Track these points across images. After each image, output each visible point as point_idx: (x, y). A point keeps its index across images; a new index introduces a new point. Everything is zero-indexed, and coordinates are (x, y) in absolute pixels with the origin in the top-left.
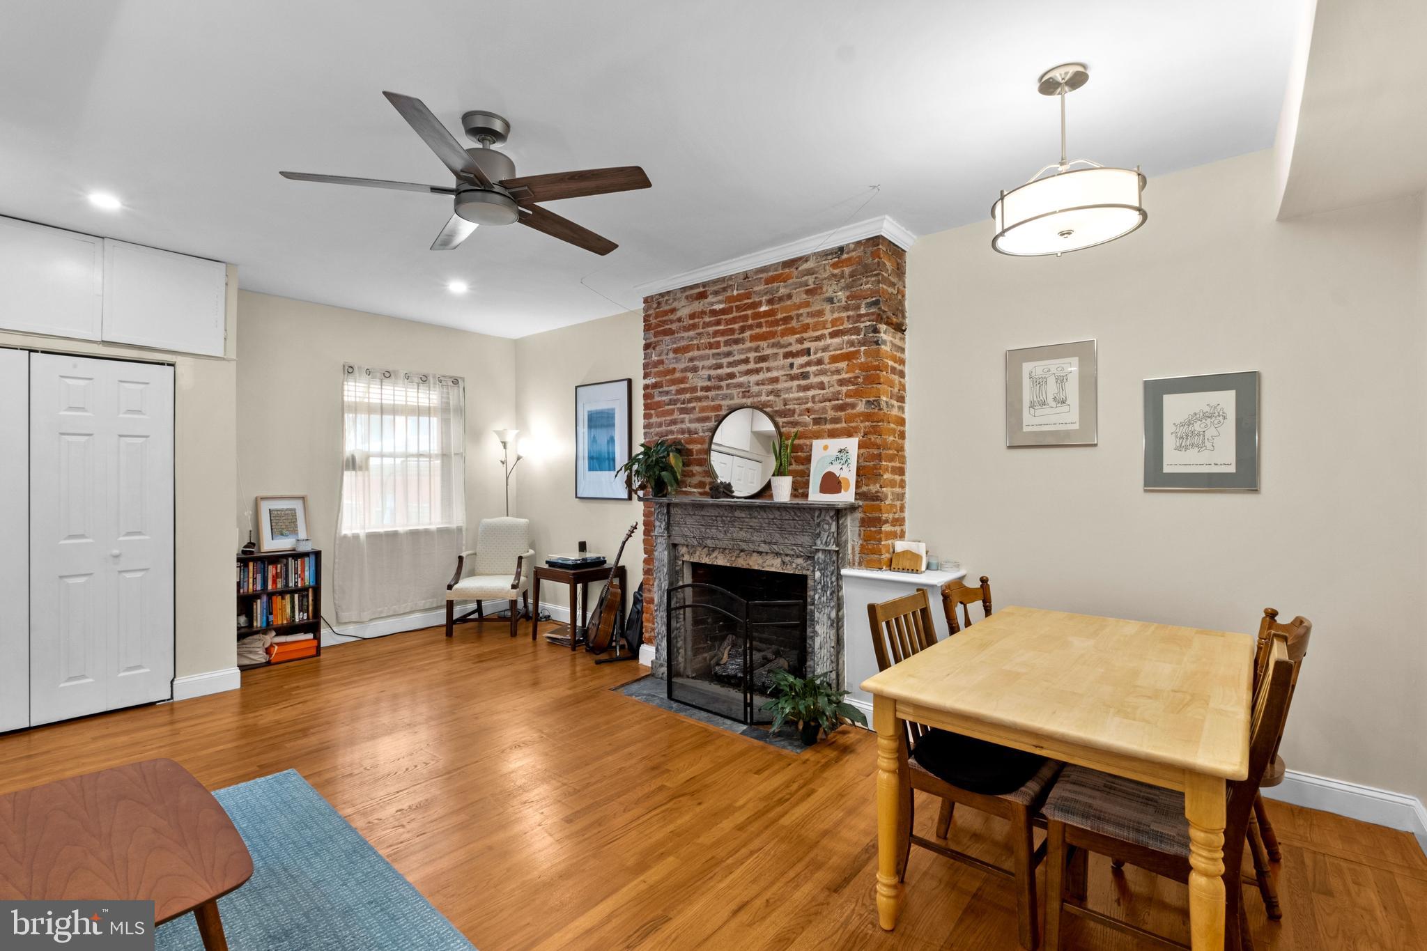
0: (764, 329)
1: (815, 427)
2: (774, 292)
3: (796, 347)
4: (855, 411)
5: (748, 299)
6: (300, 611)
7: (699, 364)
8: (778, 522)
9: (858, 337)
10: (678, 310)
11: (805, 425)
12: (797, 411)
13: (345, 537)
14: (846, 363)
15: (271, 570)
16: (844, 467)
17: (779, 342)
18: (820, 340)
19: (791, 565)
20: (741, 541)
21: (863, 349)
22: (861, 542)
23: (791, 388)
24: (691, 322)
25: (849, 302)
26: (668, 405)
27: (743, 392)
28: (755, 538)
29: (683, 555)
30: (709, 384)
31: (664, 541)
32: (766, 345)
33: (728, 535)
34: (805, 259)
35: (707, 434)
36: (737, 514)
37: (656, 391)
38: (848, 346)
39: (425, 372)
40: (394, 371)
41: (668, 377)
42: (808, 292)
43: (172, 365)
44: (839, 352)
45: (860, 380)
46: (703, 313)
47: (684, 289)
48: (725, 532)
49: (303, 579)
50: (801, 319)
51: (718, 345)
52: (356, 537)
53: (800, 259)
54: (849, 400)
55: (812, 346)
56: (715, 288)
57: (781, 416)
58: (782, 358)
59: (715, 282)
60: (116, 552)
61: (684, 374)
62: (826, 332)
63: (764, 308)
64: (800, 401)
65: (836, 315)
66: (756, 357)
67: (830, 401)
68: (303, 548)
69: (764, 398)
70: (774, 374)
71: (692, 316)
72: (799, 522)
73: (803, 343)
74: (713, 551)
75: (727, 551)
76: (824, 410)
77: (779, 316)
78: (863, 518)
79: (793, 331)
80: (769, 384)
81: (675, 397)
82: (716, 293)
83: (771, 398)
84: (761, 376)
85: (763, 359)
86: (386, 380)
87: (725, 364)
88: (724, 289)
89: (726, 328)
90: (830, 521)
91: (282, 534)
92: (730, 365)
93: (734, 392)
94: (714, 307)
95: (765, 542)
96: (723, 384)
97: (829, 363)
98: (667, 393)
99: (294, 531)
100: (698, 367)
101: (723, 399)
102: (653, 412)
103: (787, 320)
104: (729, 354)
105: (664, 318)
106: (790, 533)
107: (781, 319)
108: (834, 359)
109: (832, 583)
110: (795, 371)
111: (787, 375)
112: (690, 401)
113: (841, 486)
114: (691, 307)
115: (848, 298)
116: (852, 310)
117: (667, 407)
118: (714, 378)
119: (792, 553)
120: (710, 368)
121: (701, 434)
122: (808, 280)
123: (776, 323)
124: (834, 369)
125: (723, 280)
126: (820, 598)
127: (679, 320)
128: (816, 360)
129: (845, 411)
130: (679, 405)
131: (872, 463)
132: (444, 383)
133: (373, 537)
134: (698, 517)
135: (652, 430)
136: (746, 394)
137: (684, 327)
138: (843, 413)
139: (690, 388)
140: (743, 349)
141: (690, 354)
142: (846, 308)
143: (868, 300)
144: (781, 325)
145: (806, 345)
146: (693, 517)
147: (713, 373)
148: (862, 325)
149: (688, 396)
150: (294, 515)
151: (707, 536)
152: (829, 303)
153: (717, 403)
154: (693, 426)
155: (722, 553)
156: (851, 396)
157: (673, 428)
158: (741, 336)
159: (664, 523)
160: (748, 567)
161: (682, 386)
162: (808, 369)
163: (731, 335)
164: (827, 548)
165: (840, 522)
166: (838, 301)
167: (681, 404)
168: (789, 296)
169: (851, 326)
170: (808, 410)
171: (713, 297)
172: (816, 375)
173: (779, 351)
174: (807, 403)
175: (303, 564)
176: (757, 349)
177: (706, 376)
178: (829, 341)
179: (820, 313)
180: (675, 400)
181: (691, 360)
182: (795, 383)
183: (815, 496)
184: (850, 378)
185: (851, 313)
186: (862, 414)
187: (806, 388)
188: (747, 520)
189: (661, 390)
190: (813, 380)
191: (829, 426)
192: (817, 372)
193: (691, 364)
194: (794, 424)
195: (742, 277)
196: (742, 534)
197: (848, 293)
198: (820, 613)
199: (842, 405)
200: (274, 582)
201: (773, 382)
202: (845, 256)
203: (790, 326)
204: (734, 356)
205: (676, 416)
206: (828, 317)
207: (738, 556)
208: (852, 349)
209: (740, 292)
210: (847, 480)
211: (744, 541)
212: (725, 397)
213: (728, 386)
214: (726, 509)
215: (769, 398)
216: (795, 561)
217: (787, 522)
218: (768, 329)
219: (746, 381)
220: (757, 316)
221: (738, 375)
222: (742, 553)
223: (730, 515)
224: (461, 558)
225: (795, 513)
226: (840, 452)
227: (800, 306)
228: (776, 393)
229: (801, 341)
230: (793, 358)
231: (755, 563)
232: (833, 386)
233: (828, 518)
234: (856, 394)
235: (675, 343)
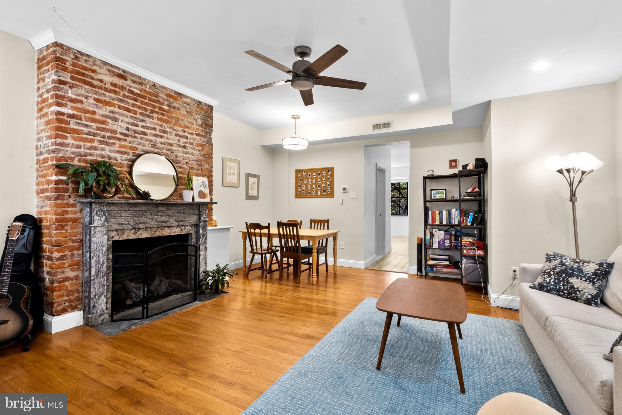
0: (165, 118)
2: (171, 103)
3: (181, 133)
5: (155, 97)
7: (121, 118)
8: (182, 211)
9: (206, 140)
10: (100, 73)
11: (185, 169)
12: (182, 162)
14: (202, 148)
17: (173, 128)
18: (192, 135)
19: (185, 230)
20: (162, 222)
21: (207, 145)
23: (179, 151)
24: (113, 88)
26: (87, 134)
27: (152, 145)
30: (127, 132)
31: (104, 229)
32: (167, 126)
33: (155, 220)
34: (186, 97)
35: (125, 162)
36: (160, 208)
37: (72, 121)
41: (88, 115)
42: (187, 111)
44: (199, 143)
45: (207, 156)
46: (122, 88)
47: (105, 63)
48: (152, 218)
50: (184, 122)
51: (135, 113)
53: (183, 95)
54: (202, 163)
55: (189, 136)
57: (175, 162)
59: (135, 75)
61: (104, 119)
62: (194, 132)
64: (183, 158)
65: (198, 127)
66: (161, 129)
67: (196, 161)
70: (171, 142)
72: (192, 211)
73: (185, 133)
74: (139, 231)
75: (149, 229)
76: (193, 164)
79: (180, 126)
80: (167, 145)
81: (95, 131)
82: (134, 82)
84: (163, 140)
85: (165, 132)
87: (140, 126)
88: (140, 83)
89: (141, 105)
90: (206, 209)
92: (143, 127)
93: (146, 143)
94: (132, 89)
95: (176, 221)
96: (139, 136)
97: (196, 146)
98: (87, 126)
100: (118, 119)
102: (68, 135)
103: (177, 119)
104: (143, 121)
105: (83, 71)
106: (187, 216)
107: (174, 117)
109: (206, 233)
110: (181, 144)
111: (177, 144)
112: (110, 138)
113: (205, 196)
116: (204, 128)
117: (85, 136)
118: (132, 130)
119: (189, 224)
120: (129, 123)
121: (120, 161)
122: (187, 107)
123: (172, 118)
125: (139, 77)
127: (101, 81)
128: (190, 142)
129: (201, 166)
130: (99, 138)
135: (69, 149)
136: (154, 146)
137: (105, 88)
139: (110, 130)
140: (153, 122)
141: (112, 108)
143: (209, 128)
144: (174, 120)
145: (186, 134)
146: (128, 212)
147: (130, 127)
148: (207, 136)
149: (108, 134)
151: (139, 222)
152: (195, 121)
153: (133, 145)
154: (113, 155)
155: (146, 231)
156: (204, 161)
157: (93, 152)
158: (151, 115)
159: (104, 217)
161: (103, 126)
162: (186, 145)
163: (145, 111)
164: (205, 220)
167: (101, 137)
168: (179, 109)
169: (204, 134)
170: (187, 163)
171: (132, 83)
172: (190, 149)
173: (173, 131)
174: (186, 159)
176: (161, 126)
177: (125, 127)
178: (195, 136)
179: (192, 123)
180: (94, 133)
181: (113, 112)
182: (181, 149)
184: (203, 154)
186: (207, 169)
187: (186, 153)
188: (165, 211)
189: (79, 121)
191: (195, 171)
193: (111, 115)
194: (181, 167)
195: (152, 84)
196: (163, 219)
197: (202, 121)
198: (202, 246)
199: (200, 164)
201: (170, 145)
202: (201, 106)
203: (179, 122)
204: (146, 123)
205: (96, 144)
206: (195, 127)
207: (156, 231)
208: (203, 143)
209: (151, 91)
210: (207, 193)
211: (164, 222)
212: (139, 144)
213: (141, 138)
214: (153, 206)
215: (168, 152)
216: (187, 228)
217: (186, 211)
218: (167, 119)
219: (154, 140)
220: (161, 109)
221: (149, 135)
222: (159, 229)
223: (155, 209)
225: (190, 207)
226: (202, 182)
227: (183, 116)
228: (172, 151)
230: (180, 137)
231: (167, 232)
233: (205, 208)
235: (96, 94)
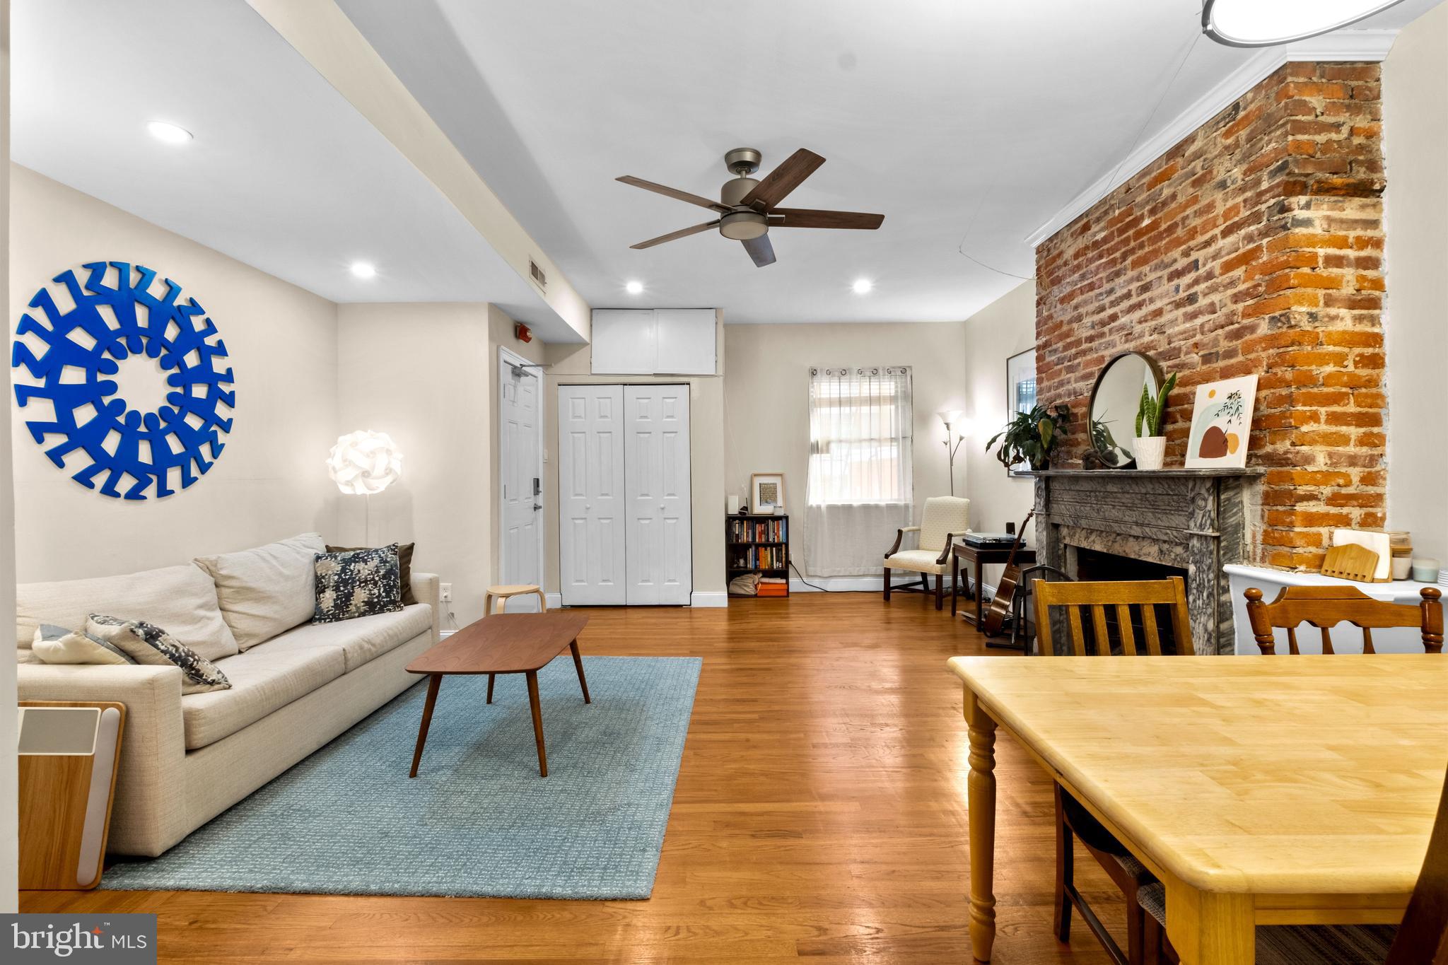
0: (1147, 249)
1: (1204, 367)
2: (1157, 197)
3: (1180, 265)
4: (1254, 336)
5: (1130, 215)
6: (777, 561)
7: (1084, 311)
8: (1151, 498)
9: (1259, 226)
10: (1065, 252)
11: (1191, 366)
12: (1184, 349)
13: (811, 507)
14: (1244, 268)
15: (759, 528)
16: (1234, 418)
17: (1163, 262)
18: (1210, 245)
19: (1169, 555)
21: (1265, 241)
22: (1264, 527)
23: (1176, 319)
24: (1076, 262)
25: (1247, 179)
26: (1057, 365)
27: (1126, 335)
28: (1127, 518)
29: (1065, 538)
30: (1093, 332)
31: (1043, 520)
32: (1148, 268)
33: (1101, 513)
34: (1191, 139)
37: (1047, 351)
38: (1246, 242)
39: (875, 366)
40: (849, 369)
41: (1056, 333)
42: (1195, 183)
43: (689, 384)
44: (1233, 255)
45: (1261, 289)
46: (1087, 248)
47: (1070, 225)
48: (1098, 510)
49: (778, 537)
50: (1187, 222)
51: (1100, 283)
52: (819, 507)
53: (1186, 140)
54: (1246, 322)
55: (1201, 255)
56: (1097, 215)
57: (1165, 360)
58: (1166, 282)
59: (1097, 207)
60: (662, 506)
61: (1070, 326)
62: (1217, 231)
63: (1146, 222)
64: (1187, 335)
65: (1230, 203)
66: (1139, 287)
67: (1222, 327)
68: (780, 513)
69: (1147, 339)
70: (1158, 305)
71: (1076, 256)
72: (1175, 497)
73: (1190, 255)
74: (1091, 533)
75: (1104, 534)
76: (1216, 342)
77: (1164, 226)
78: (1267, 492)
79: (1178, 242)
80: (1152, 320)
81: (1063, 355)
82: (1098, 220)
83: (1155, 336)
85: (1145, 288)
86: (843, 377)
87: (1108, 305)
88: (1106, 213)
89: (1108, 259)
90: (1206, 496)
91: (767, 502)
92: (1113, 304)
93: (1116, 337)
94: (1096, 238)
95: (1137, 524)
96: (1106, 329)
97: (1221, 274)
98: (1055, 351)
99: (775, 500)
100: (1083, 315)
101: (1106, 348)
102: (1045, 374)
103: (1170, 230)
104: (1111, 291)
105: (1053, 266)
106: (1165, 512)
107: (1165, 230)
108: (1228, 267)
109: (1209, 581)
110: (1182, 294)
111: (1172, 303)
112: (1076, 356)
113: (1226, 446)
114: (1075, 245)
115: (1245, 174)
116: (1250, 189)
117: (1056, 368)
118: (1097, 325)
119: (1166, 538)
120: (1093, 313)
121: (1086, 394)
122: (1194, 167)
123: (1160, 237)
124: (1228, 280)
125: (1103, 202)
126: (1194, 601)
127: (1066, 263)
128: (1205, 274)
129: (1242, 338)
130: (1066, 364)
131: (1279, 409)
132: (893, 373)
133: (832, 508)
134: (1074, 493)
135: (1043, 396)
136: (1129, 336)
137: (1070, 270)
138: (1240, 341)
139: (1075, 341)
140: (1125, 281)
141: (1075, 301)
142: (1242, 190)
143: (1272, 168)
144: (1164, 238)
145: (1194, 256)
146: (1070, 492)
147: (1097, 318)
148: (1263, 207)
149: (1073, 351)
150: (775, 488)
151: (1082, 515)
152: (1221, 189)
153: (1100, 354)
154: (1078, 386)
155: (1099, 536)
156: (1249, 315)
157: (1061, 391)
158: (1123, 265)
159: (1043, 500)
160: (1124, 554)
161: (1068, 340)
162: (1196, 289)
163: (1113, 267)
164: (1201, 533)
165: (1222, 497)
166: (1233, 183)
167: (1068, 361)
168: (1174, 197)
169: (1249, 213)
170: (1196, 345)
171: (1096, 226)
172: (1205, 295)
173: (1163, 273)
174: (1194, 336)
175: (778, 525)
176: (1138, 279)
177: (1089, 324)
178: (1221, 243)
179: (1211, 207)
180: (1062, 359)
181: (1076, 308)
182: (1182, 311)
183: (1195, 462)
184: (1248, 289)
185: (1249, 194)
186: (1265, 338)
187: (1194, 316)
188: (1119, 495)
189: (1050, 349)
190: (1203, 302)
191: (1222, 364)
192: (1206, 291)
193: (1075, 313)
194: (1181, 366)
195: (1124, 190)
196: (1115, 513)
197: (1245, 167)
198: (1195, 622)
199: (1238, 330)
200: (760, 537)
201: (1156, 316)
202: (1242, 114)
203: (1175, 235)
204: (1116, 293)
205: (1064, 376)
206: (1220, 209)
207: (1115, 542)
208: (1251, 246)
209: (1122, 210)
210: (1235, 437)
211: (1116, 522)
212: (1108, 345)
213: (1111, 331)
215: (1152, 338)
216: (1174, 550)
217: (1160, 497)
218: (1151, 248)
219: (1129, 321)
220: (1139, 234)
221: (1120, 315)
222: (1118, 538)
223: (1103, 489)
224: (900, 532)
225: (1169, 487)
226: (1230, 397)
227: (1187, 206)
228: (1159, 330)
229: (1186, 254)
230: (1178, 278)
232: (1225, 305)
233: (1203, 491)
234: (1255, 311)
235: (1062, 291)
